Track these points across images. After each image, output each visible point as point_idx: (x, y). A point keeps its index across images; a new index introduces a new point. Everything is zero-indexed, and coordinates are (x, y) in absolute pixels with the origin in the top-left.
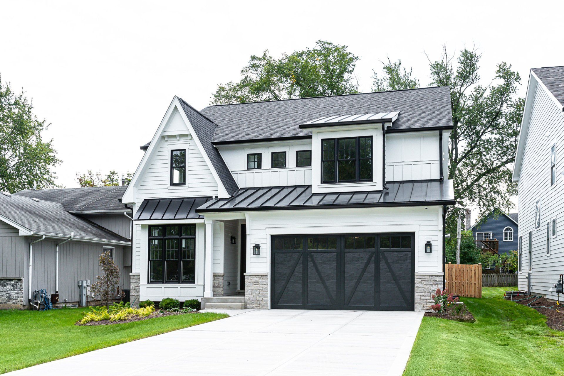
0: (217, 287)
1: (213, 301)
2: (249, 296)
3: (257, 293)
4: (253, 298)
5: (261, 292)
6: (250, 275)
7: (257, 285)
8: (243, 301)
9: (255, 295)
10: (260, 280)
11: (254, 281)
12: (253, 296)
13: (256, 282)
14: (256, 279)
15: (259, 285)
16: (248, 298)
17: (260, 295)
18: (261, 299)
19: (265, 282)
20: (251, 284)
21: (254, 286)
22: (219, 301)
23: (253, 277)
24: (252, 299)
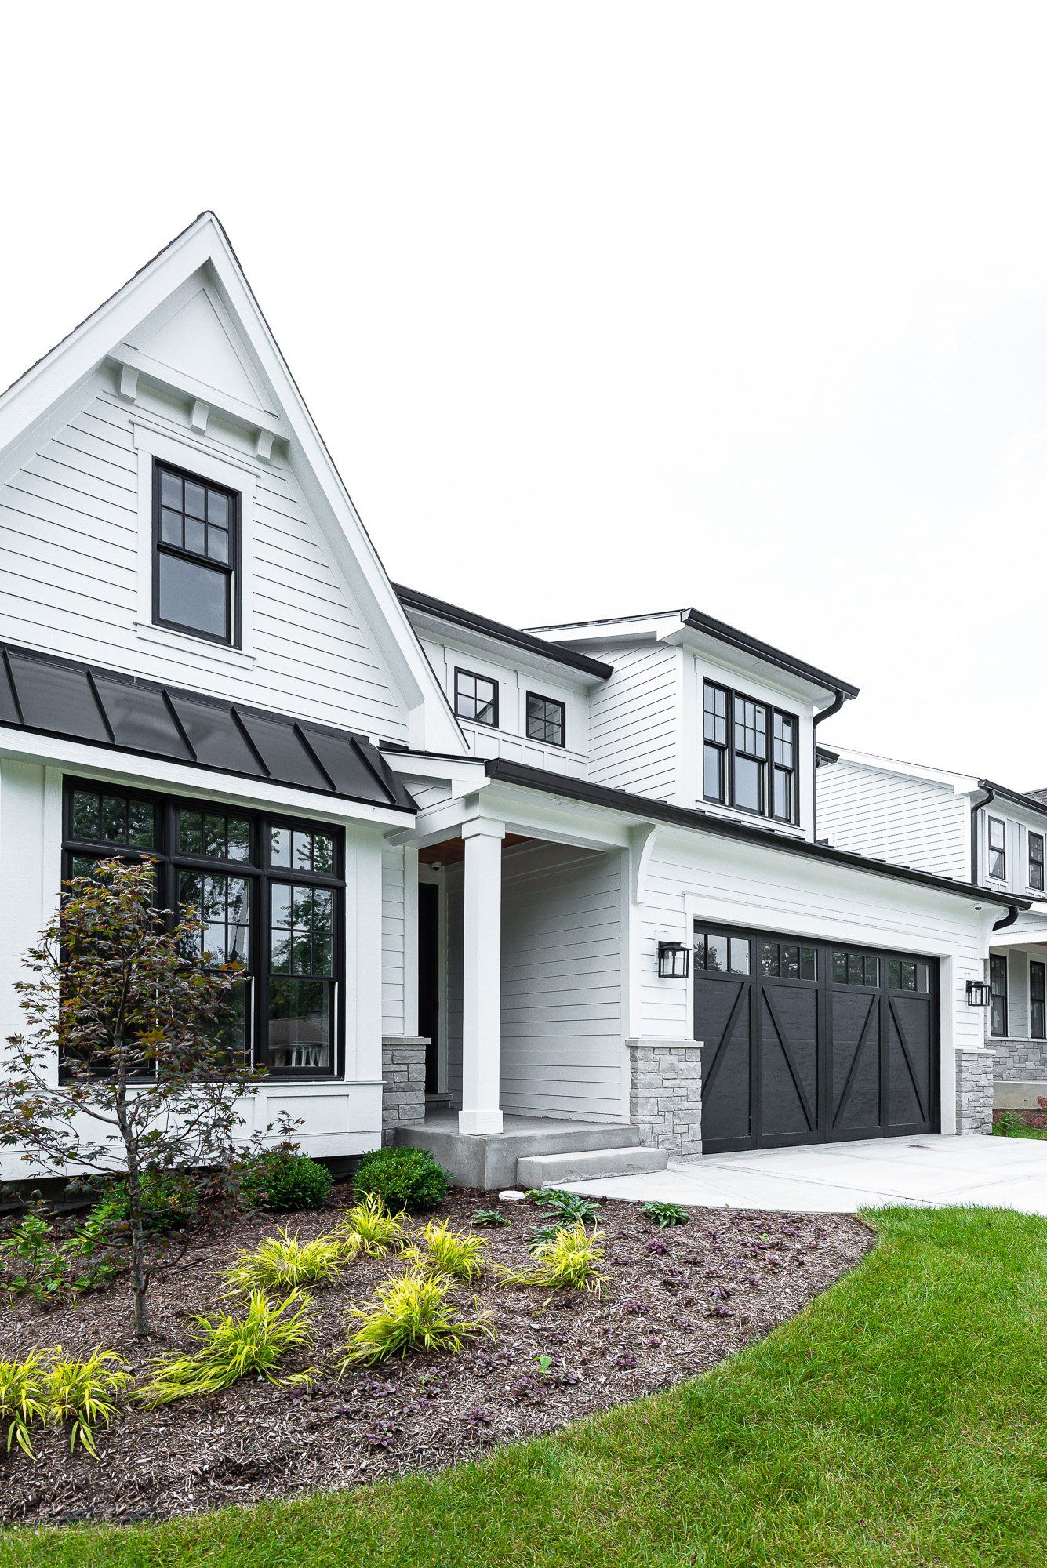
0: (403, 1090)
1: (536, 1147)
2: (651, 1119)
3: (674, 1107)
4: (663, 1128)
5: (686, 1105)
6: (654, 1048)
7: (673, 1083)
8: (635, 1140)
9: (669, 1116)
10: (682, 1065)
11: (664, 1066)
12: (661, 1119)
13: (673, 1070)
14: (668, 1060)
15: (678, 1081)
16: (647, 1126)
17: (682, 1115)
18: (685, 1129)
19: (694, 1069)
20: (656, 1079)
21: (667, 1083)
22: (558, 1144)
23: (664, 1051)
24: (659, 1127)
